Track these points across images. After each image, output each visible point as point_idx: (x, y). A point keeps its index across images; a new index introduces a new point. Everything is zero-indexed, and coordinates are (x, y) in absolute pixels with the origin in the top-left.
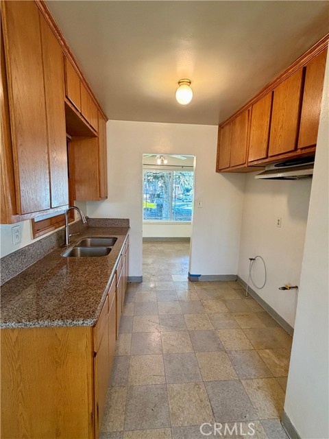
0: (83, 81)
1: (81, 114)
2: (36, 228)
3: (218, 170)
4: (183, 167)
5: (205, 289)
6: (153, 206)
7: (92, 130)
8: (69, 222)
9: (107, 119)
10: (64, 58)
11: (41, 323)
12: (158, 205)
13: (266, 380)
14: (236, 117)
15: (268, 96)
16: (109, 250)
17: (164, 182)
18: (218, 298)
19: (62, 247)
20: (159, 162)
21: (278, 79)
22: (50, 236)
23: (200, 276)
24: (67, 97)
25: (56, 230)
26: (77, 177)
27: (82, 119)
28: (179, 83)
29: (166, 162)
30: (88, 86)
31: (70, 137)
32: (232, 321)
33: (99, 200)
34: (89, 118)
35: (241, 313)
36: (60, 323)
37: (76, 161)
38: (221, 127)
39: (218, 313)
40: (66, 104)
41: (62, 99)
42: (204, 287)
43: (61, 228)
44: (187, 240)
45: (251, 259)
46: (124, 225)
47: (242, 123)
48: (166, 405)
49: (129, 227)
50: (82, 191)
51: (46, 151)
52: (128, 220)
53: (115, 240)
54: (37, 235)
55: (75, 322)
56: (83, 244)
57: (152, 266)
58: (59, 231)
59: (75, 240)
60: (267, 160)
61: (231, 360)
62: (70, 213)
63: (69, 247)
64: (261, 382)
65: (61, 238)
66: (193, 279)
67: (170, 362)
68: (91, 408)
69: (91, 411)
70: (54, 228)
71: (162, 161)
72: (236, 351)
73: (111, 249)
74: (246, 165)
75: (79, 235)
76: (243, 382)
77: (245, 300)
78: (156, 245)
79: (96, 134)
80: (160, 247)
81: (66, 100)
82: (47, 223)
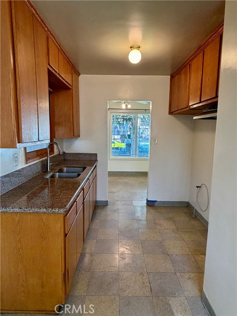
0: (61, 50)
1: (59, 74)
2: (28, 157)
3: (171, 113)
4: (146, 110)
5: (160, 212)
6: (123, 146)
7: (67, 84)
8: (50, 155)
9: (79, 74)
10: (48, 38)
11: (33, 209)
12: (127, 145)
13: (197, 274)
14: (182, 69)
15: (200, 54)
16: (79, 175)
17: (132, 124)
18: (169, 219)
19: (45, 172)
20: (124, 106)
21: (206, 42)
22: (37, 163)
23: (156, 201)
24: (49, 65)
25: (41, 160)
26: (56, 120)
27: (60, 78)
28: (131, 47)
29: (129, 106)
30: (64, 53)
31: (51, 90)
32: (177, 235)
33: (72, 138)
34: (65, 77)
35: (187, 230)
36: (45, 210)
37: (56, 108)
38: (172, 77)
39: (168, 229)
40: (49, 70)
41: (46, 66)
42: (159, 210)
43: (44, 159)
44: (145, 174)
45: (198, 187)
46: (93, 158)
47: (186, 74)
48: (117, 283)
49: (97, 160)
50: (60, 131)
51: (36, 103)
52: (96, 154)
53: (84, 168)
54: (28, 161)
55: (53, 210)
56: (61, 171)
57: (117, 194)
58: (43, 161)
59: (55, 168)
60: (200, 105)
61: (171, 260)
62: (51, 146)
63: (50, 172)
64: (192, 275)
65: (44, 165)
66: (150, 204)
67: (124, 259)
68: (63, 270)
69: (63, 272)
70: (39, 158)
71: (127, 105)
72: (177, 255)
73: (80, 174)
74: (188, 109)
75: (58, 165)
76: (178, 274)
77: (192, 221)
78: (122, 178)
79: (70, 87)
80: (126, 180)
81: (48, 66)
82: (35, 154)
